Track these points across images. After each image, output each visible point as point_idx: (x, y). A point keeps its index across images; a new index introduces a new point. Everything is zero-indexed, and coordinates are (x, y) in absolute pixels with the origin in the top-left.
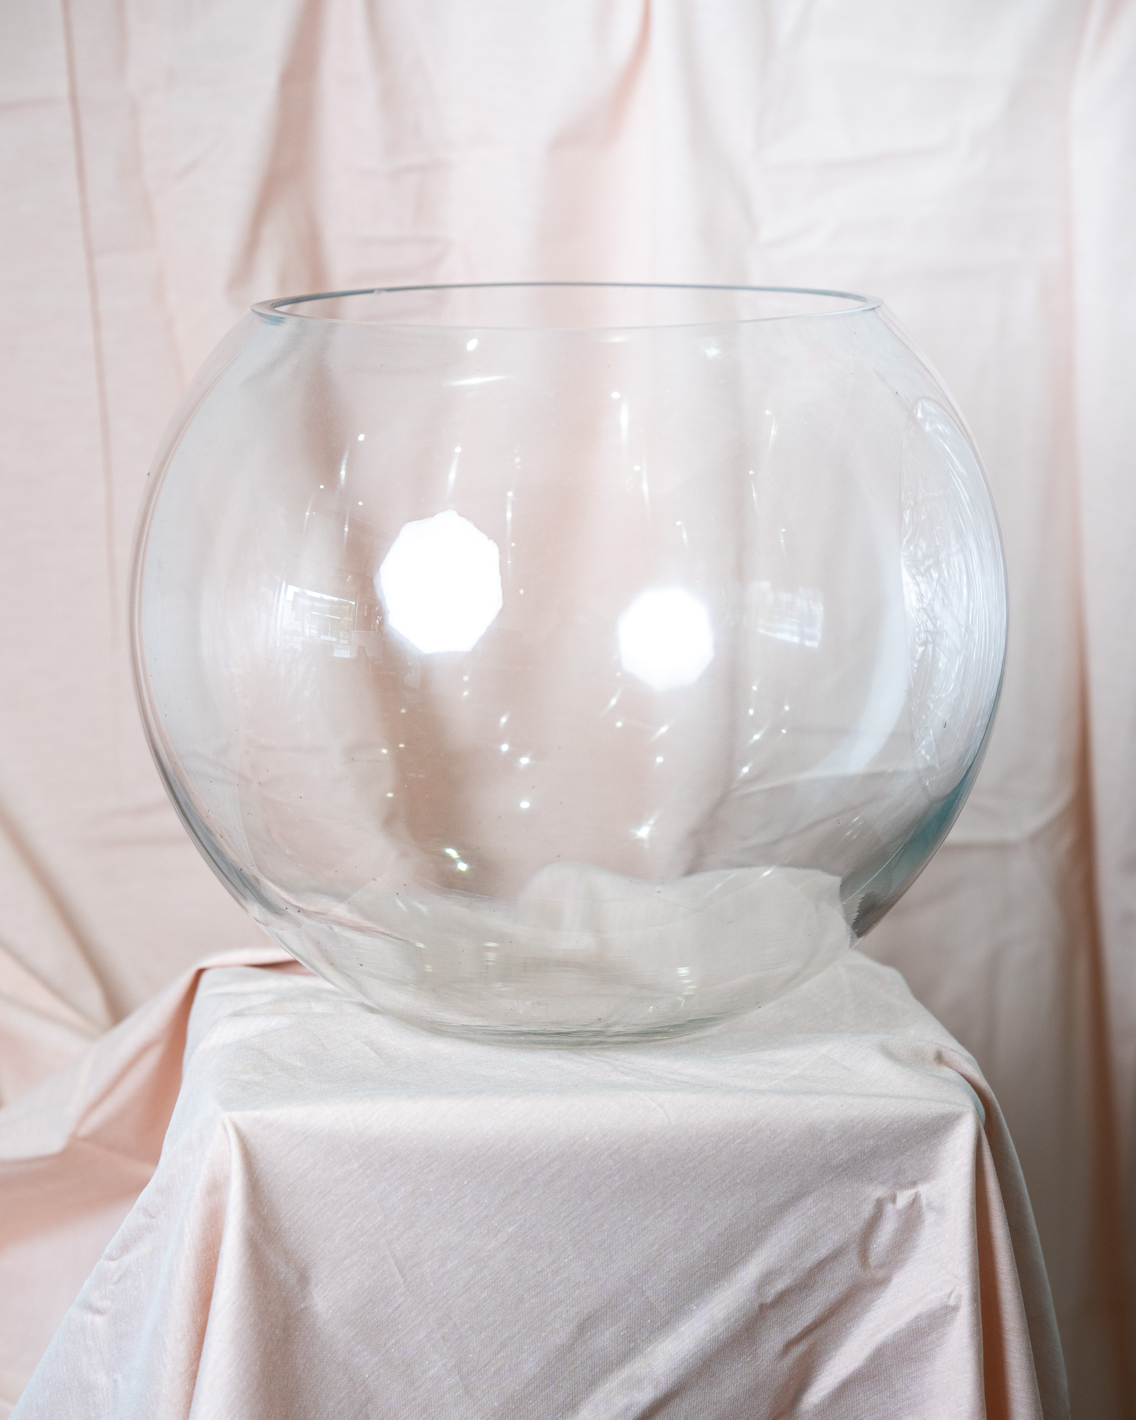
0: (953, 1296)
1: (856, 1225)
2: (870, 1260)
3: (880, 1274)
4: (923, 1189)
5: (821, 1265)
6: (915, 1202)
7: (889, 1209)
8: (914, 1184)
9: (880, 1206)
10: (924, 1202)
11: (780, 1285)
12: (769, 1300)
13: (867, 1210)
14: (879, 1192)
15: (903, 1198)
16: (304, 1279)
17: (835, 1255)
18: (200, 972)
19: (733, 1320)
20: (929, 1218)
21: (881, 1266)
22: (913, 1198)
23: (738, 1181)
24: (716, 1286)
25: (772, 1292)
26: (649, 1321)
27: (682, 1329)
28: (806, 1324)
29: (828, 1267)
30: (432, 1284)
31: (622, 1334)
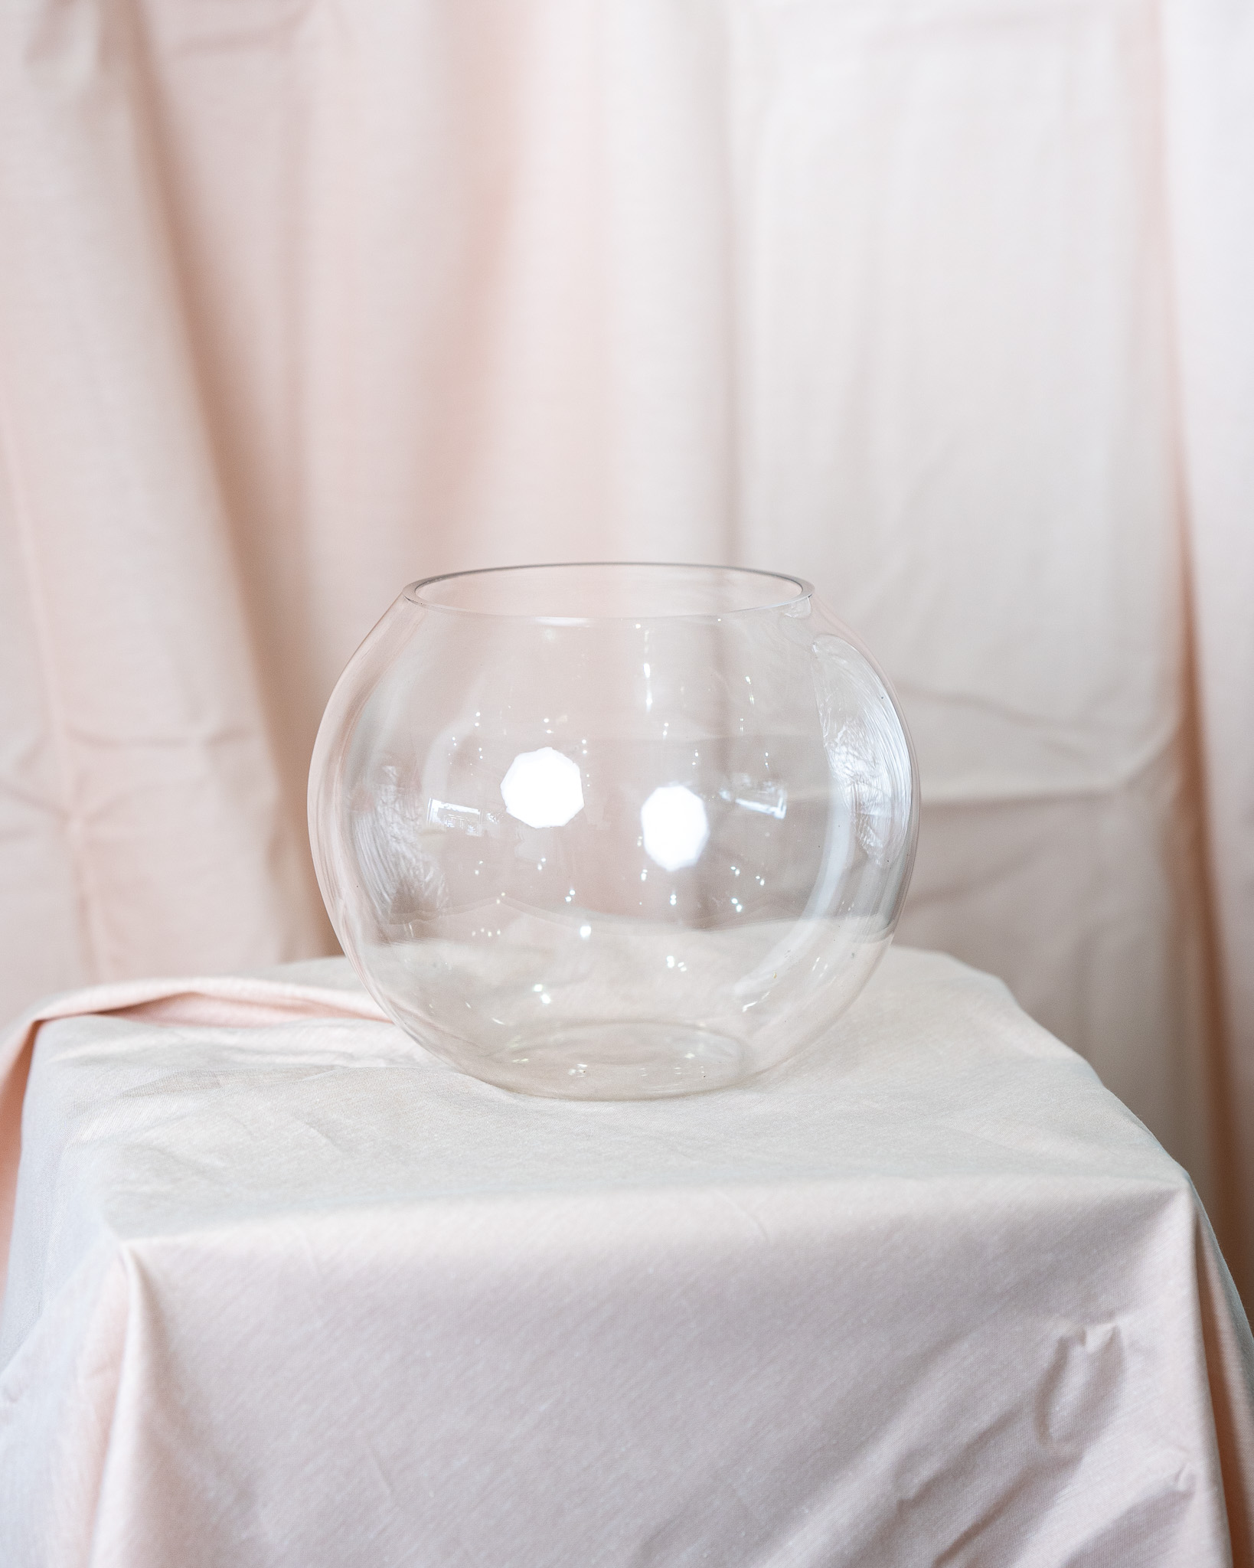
0: (1182, 1478)
1: (1030, 1379)
2: (1051, 1430)
3: (1067, 1449)
4: (1125, 1323)
5: (984, 1439)
6: (1112, 1343)
7: (1077, 1353)
8: (1110, 1315)
9: (1063, 1349)
10: (1125, 1341)
11: (926, 1471)
12: (911, 1492)
13: (1046, 1356)
14: (1062, 1328)
15: (1096, 1337)
16: (245, 1495)
17: (1003, 1424)
18: (38, 1025)
19: (862, 1526)
20: (1133, 1365)
21: (1068, 1438)
22: (1109, 1336)
23: (865, 1321)
24: (837, 1478)
25: (916, 1481)
26: (743, 1534)
27: (790, 1543)
28: (964, 1528)
29: (993, 1442)
30: (431, 1494)
31: (705, 1555)
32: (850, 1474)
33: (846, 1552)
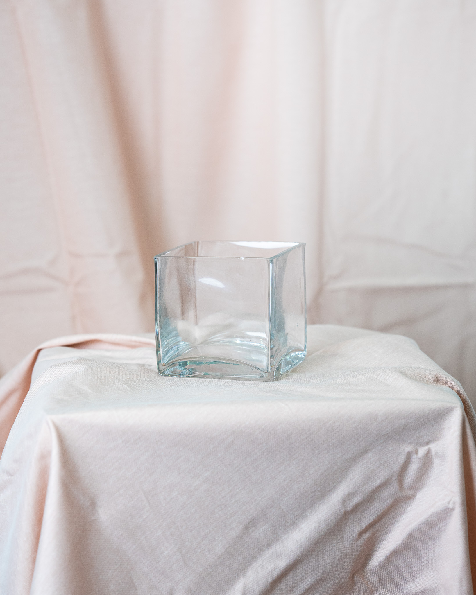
0: (451, 503)
1: (396, 467)
2: (404, 486)
3: (410, 493)
4: (433, 446)
5: (378, 489)
6: (428, 453)
7: (414, 457)
8: (428, 443)
9: (409, 456)
10: (433, 452)
11: (355, 501)
12: (349, 508)
13: (402, 458)
14: (408, 448)
15: (422, 451)
16: (93, 504)
17: (385, 484)
18: (39, 351)
19: (330, 520)
20: (436, 462)
21: (410, 489)
22: (427, 451)
23: (331, 444)
24: (320, 502)
25: (351, 504)
26: (284, 522)
27: (302, 526)
28: (370, 522)
29: (381, 490)
30: (164, 505)
31: (269, 530)
32: (325, 501)
33: (324, 530)
